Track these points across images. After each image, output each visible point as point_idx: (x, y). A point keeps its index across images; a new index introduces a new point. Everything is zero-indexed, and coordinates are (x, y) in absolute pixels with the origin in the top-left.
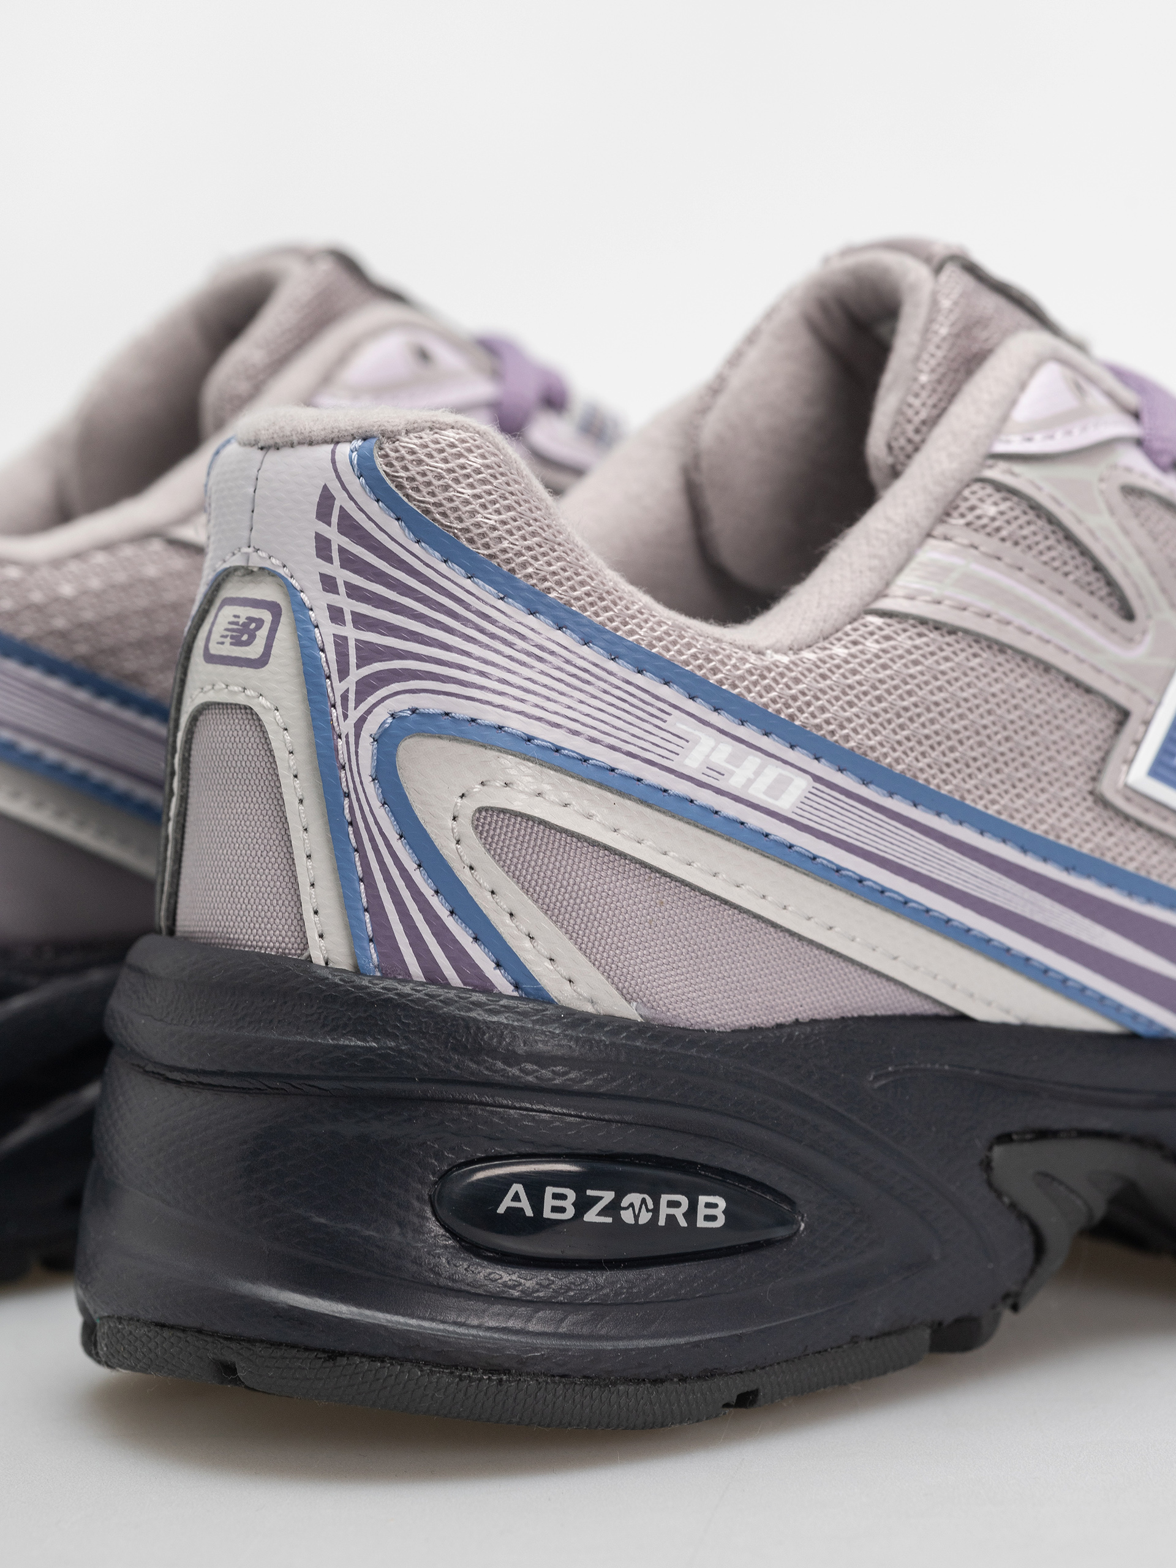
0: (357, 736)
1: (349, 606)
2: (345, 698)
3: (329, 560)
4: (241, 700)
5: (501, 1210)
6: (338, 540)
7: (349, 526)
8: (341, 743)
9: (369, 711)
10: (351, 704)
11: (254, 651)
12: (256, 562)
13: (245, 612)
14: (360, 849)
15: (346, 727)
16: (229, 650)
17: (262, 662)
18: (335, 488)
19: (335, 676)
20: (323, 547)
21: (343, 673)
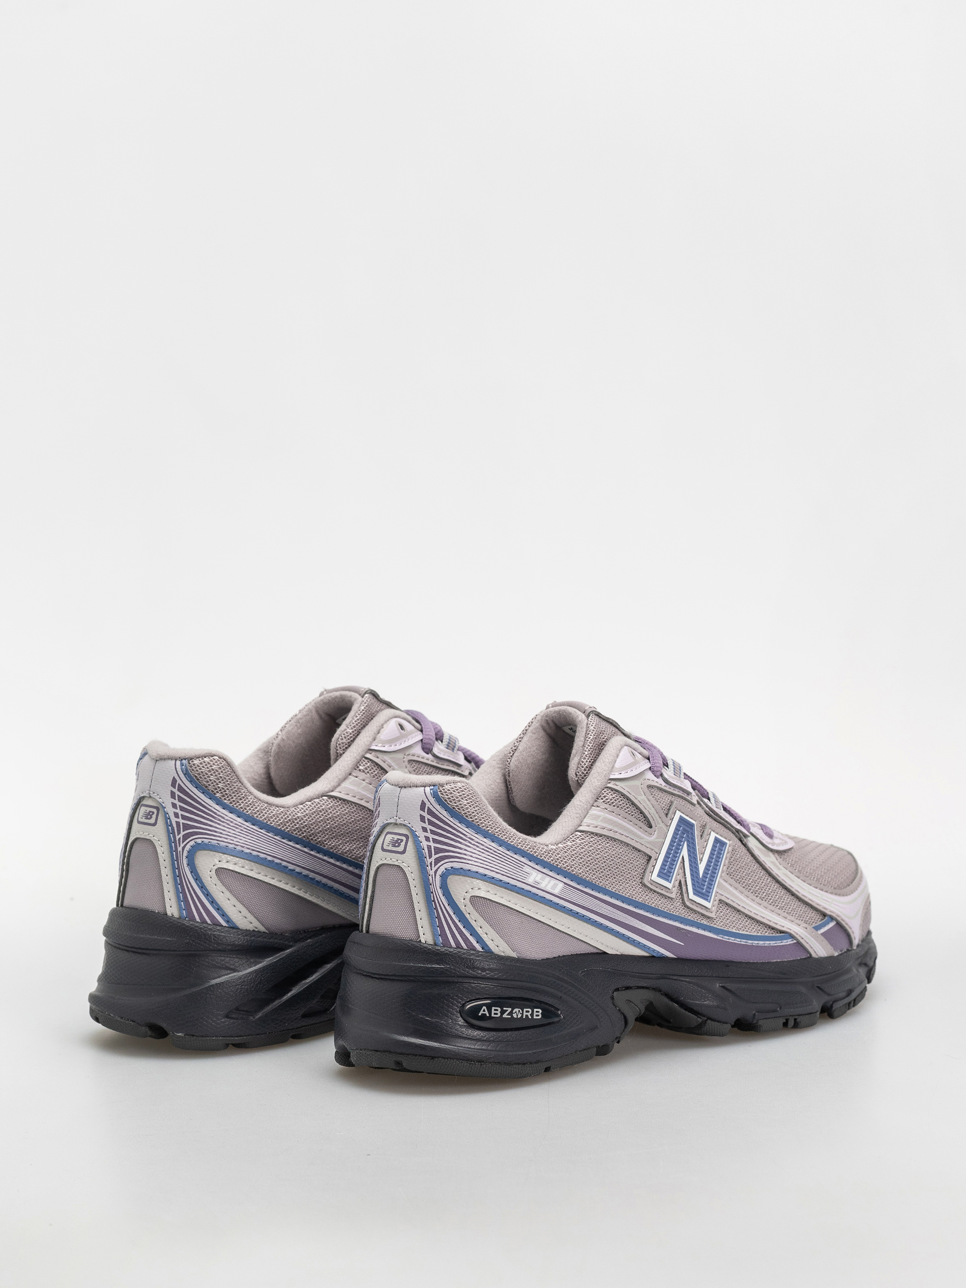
0: (435, 875)
1: (431, 836)
2: (431, 864)
3: (425, 822)
4: (396, 863)
5: (480, 1014)
6: (427, 816)
7: (430, 812)
8: (430, 877)
9: (439, 868)
10: (433, 866)
11: (401, 849)
12: (399, 821)
13: (396, 837)
14: (436, 908)
15: (432, 873)
16: (391, 848)
17: (404, 852)
18: (426, 801)
19: (428, 857)
20: (422, 819)
21: (430, 857)
